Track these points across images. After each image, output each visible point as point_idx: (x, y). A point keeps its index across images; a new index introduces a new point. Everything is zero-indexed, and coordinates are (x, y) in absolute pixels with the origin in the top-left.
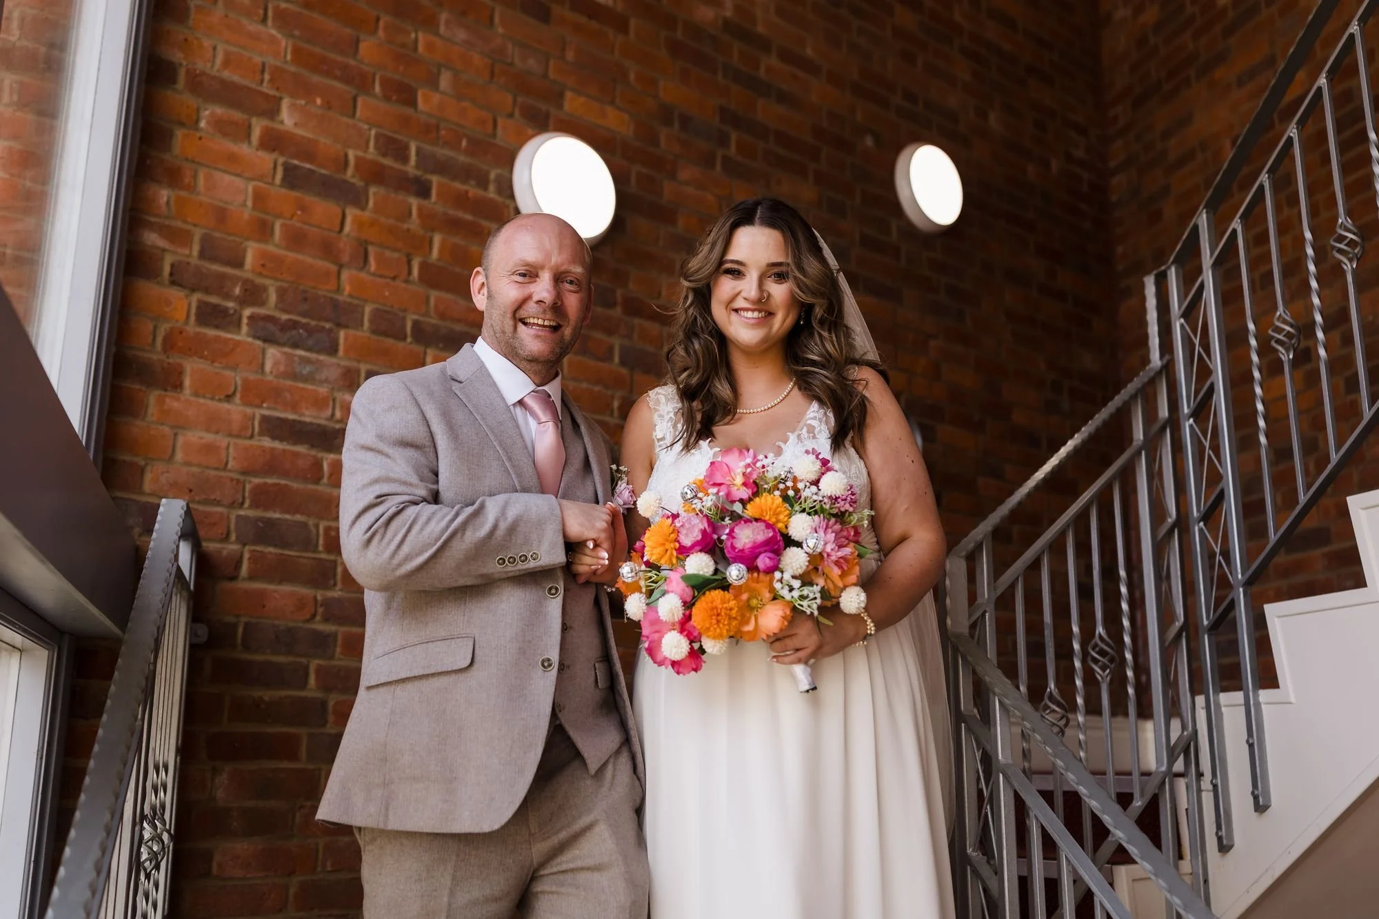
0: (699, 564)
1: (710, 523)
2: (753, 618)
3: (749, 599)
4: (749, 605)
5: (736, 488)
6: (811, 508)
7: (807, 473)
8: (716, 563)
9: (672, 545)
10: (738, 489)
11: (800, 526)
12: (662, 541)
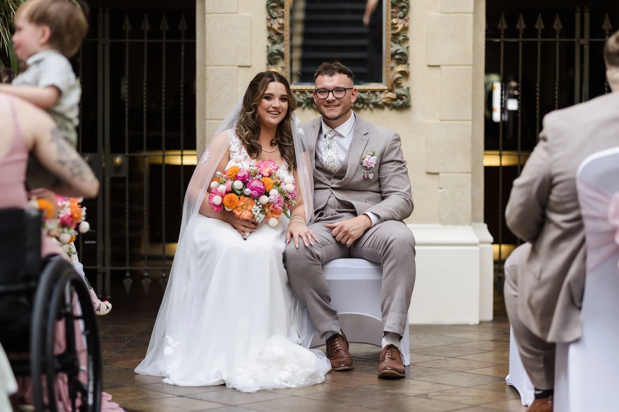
0: (238, 184)
1: (249, 175)
2: (241, 211)
3: (243, 205)
4: (242, 207)
5: (264, 171)
6: (280, 191)
7: (287, 182)
8: (243, 187)
9: (235, 174)
10: (265, 172)
11: (274, 192)
12: (233, 171)
